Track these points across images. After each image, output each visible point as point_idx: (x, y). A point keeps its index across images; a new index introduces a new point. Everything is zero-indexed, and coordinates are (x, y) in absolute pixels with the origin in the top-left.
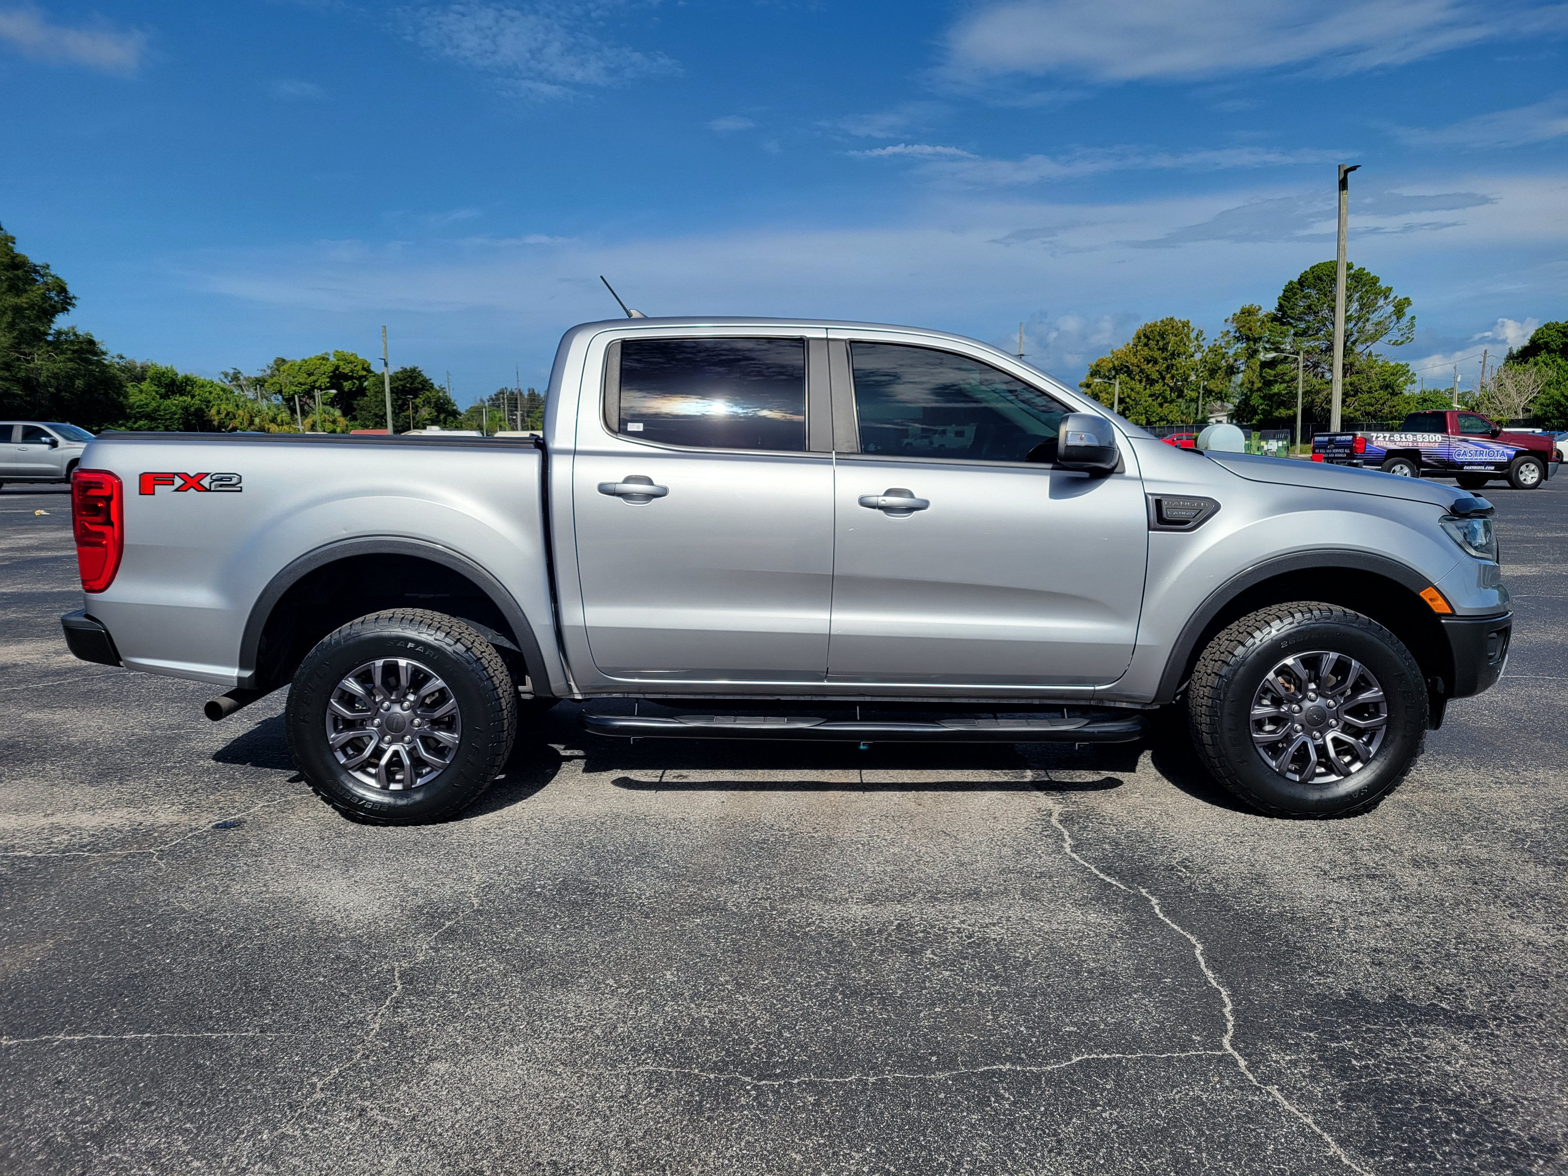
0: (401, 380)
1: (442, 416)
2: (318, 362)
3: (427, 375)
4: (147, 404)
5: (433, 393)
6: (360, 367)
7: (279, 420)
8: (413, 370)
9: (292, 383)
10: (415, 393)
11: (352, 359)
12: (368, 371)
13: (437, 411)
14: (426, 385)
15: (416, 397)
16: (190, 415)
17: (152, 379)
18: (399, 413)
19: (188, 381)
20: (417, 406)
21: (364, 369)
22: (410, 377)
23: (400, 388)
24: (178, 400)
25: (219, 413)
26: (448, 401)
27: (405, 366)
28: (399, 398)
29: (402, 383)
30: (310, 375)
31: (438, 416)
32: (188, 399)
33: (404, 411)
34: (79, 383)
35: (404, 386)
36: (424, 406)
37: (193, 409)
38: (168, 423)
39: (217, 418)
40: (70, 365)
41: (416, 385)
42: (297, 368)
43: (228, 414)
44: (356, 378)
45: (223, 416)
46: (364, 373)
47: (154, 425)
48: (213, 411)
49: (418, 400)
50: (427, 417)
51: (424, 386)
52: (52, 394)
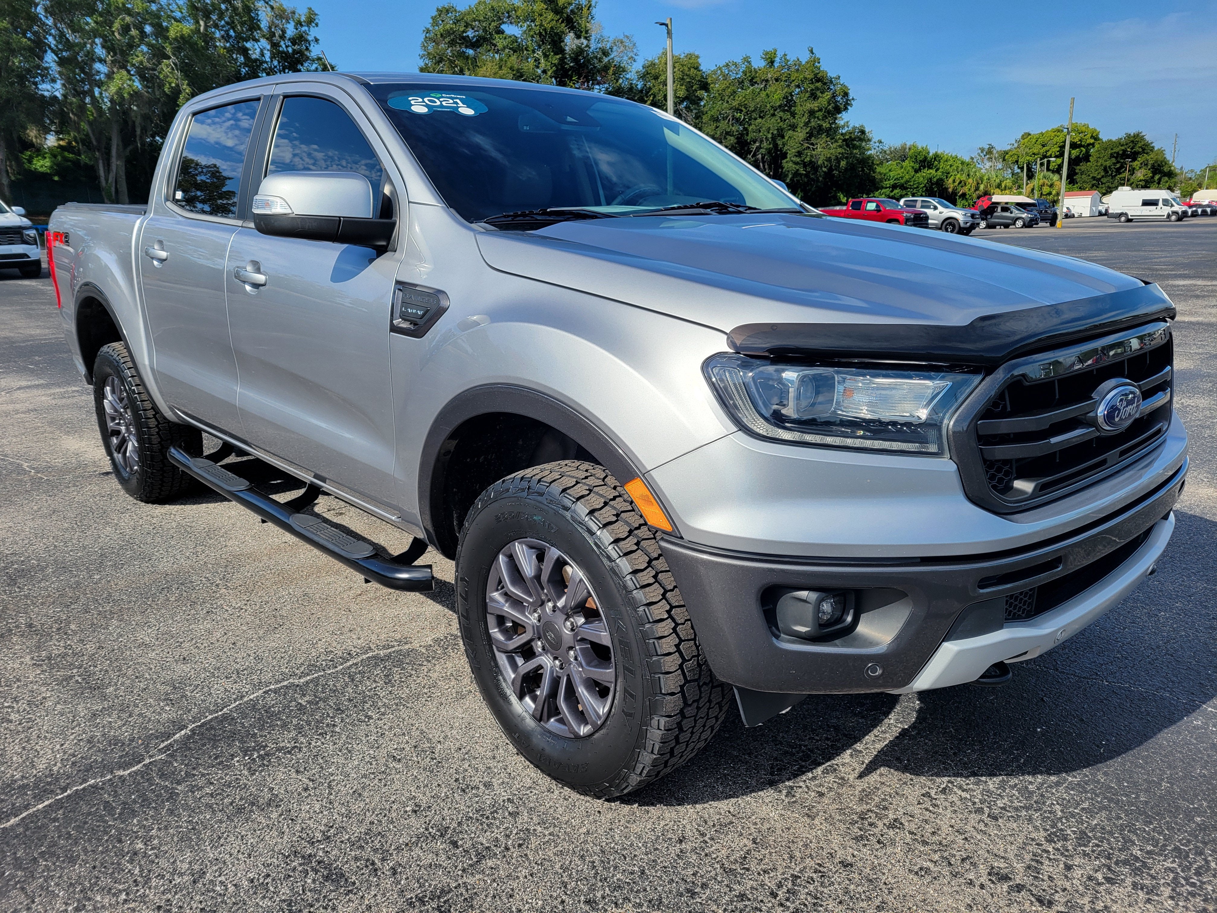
0: (1122, 145)
1: (1157, 177)
2: (1053, 134)
3: (1148, 138)
4: (902, 178)
5: (1152, 156)
6: (1089, 135)
7: (1003, 185)
8: (1137, 135)
9: (1027, 154)
10: (1134, 156)
11: (1084, 129)
12: (1096, 138)
13: (1152, 172)
14: (1146, 148)
15: (1134, 160)
16: (933, 184)
17: (911, 158)
18: (1116, 175)
19: (937, 157)
20: (1134, 169)
21: (1092, 137)
22: (1133, 141)
23: (1121, 152)
24: (927, 173)
25: (954, 181)
26: (1164, 162)
27: (1129, 132)
28: (1118, 162)
29: (1123, 148)
30: (1043, 146)
31: (1153, 177)
32: (933, 171)
33: (1120, 173)
34: (843, 163)
35: (1124, 151)
36: (1140, 168)
37: (935, 180)
38: (915, 191)
39: (952, 186)
40: (840, 150)
41: (1137, 149)
42: (1034, 141)
43: (960, 182)
44: (1083, 146)
45: (956, 184)
46: (1092, 141)
47: (904, 192)
48: (951, 180)
49: (1136, 163)
50: (1142, 178)
51: (1144, 150)
52: (825, 172)
